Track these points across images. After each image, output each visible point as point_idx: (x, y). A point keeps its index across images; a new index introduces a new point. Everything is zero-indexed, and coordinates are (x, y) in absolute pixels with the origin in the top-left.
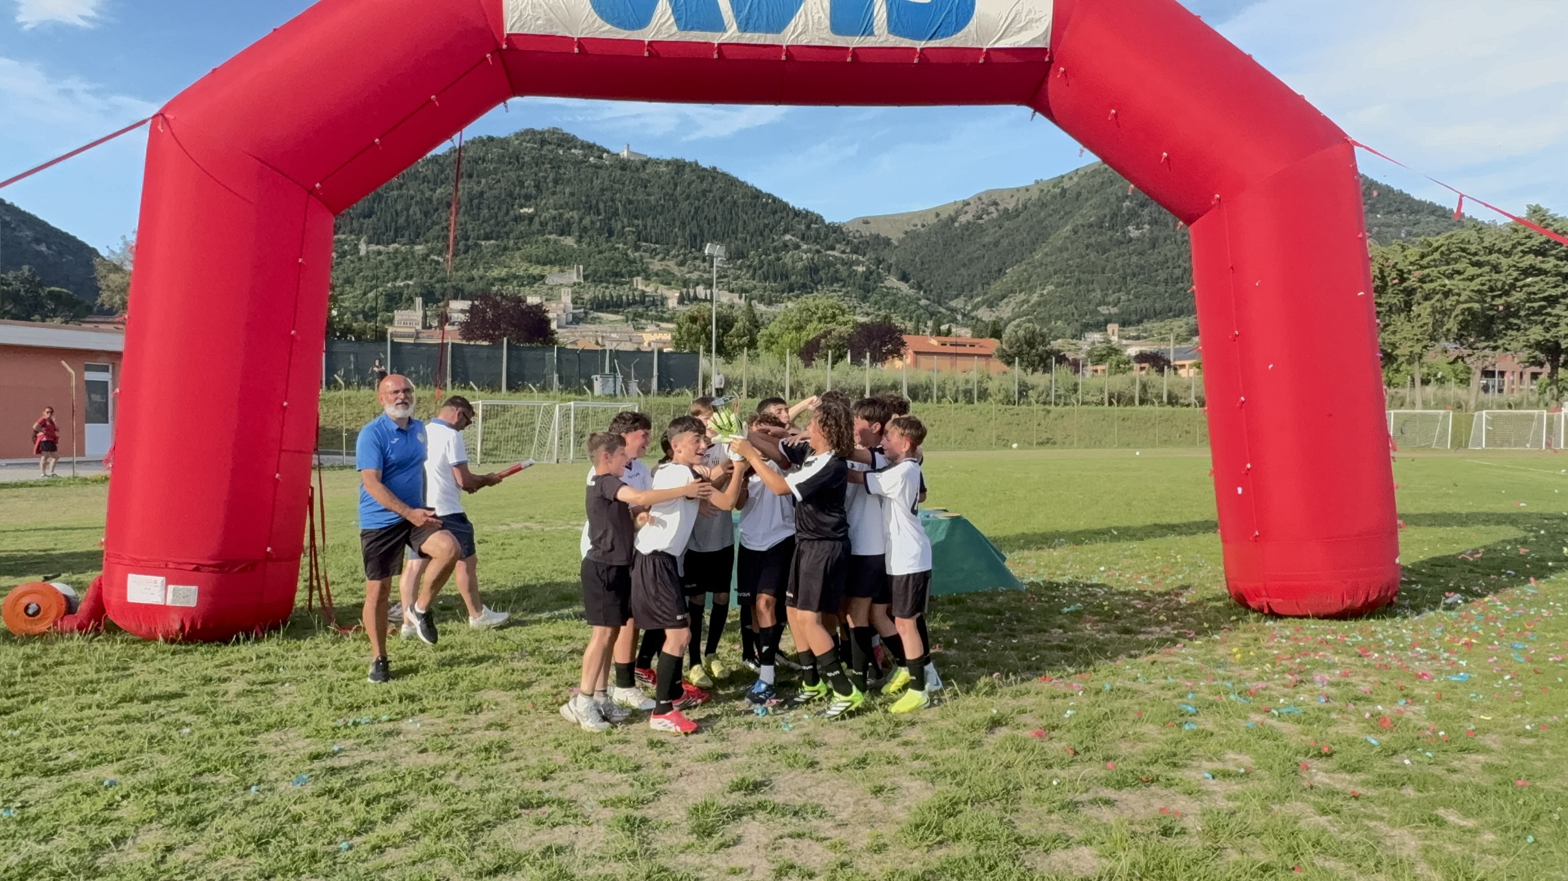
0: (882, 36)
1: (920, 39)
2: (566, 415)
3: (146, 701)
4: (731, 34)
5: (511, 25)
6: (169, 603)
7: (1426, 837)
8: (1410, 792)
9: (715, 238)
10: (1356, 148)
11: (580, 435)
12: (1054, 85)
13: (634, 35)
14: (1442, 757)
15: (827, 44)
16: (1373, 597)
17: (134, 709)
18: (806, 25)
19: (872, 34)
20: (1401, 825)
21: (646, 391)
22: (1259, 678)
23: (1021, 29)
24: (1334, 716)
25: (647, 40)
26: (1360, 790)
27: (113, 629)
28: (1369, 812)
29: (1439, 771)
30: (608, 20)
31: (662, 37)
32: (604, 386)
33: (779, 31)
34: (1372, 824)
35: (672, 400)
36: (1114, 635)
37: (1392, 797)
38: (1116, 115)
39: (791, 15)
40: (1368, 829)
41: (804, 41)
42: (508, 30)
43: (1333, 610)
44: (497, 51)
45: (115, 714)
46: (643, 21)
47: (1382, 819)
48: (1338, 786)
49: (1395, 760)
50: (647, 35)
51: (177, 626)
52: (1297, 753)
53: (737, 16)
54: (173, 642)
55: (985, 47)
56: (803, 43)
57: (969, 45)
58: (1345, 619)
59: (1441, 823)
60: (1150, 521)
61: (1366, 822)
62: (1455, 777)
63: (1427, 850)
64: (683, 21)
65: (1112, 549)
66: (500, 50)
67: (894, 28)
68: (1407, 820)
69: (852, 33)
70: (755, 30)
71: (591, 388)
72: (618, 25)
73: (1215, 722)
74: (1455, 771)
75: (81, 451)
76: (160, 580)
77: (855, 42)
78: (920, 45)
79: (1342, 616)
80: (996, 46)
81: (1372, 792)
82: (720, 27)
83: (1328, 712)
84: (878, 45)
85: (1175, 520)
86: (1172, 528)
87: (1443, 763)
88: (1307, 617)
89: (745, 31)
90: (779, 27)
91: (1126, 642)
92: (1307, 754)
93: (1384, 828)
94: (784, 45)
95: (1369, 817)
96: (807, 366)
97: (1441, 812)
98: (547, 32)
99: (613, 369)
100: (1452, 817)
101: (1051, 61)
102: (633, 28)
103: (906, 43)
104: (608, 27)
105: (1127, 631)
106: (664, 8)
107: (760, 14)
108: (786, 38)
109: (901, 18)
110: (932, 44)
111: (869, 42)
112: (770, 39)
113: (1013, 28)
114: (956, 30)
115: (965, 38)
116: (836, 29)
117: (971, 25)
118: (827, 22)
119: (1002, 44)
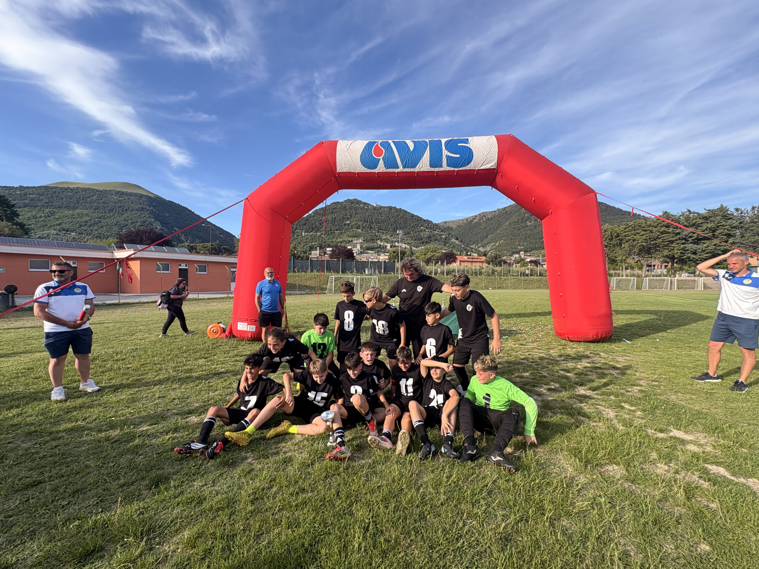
0: (445, 167)
1: (456, 168)
2: (357, 280)
3: (241, 356)
4: (401, 169)
5: (339, 169)
6: (248, 330)
7: (617, 412)
8: (612, 397)
9: (400, 229)
10: (597, 195)
11: (361, 285)
12: (498, 179)
13: (373, 171)
14: (624, 387)
15: (428, 170)
16: (604, 336)
17: (238, 358)
18: (422, 165)
19: (442, 167)
20: (608, 408)
21: (380, 273)
22: (563, 360)
23: (487, 163)
24: (588, 373)
26: (596, 396)
27: (234, 337)
28: (598, 403)
29: (623, 391)
30: (366, 167)
31: (381, 171)
32: (368, 271)
33: (414, 168)
34: (599, 407)
35: (388, 275)
36: (517, 346)
37: (606, 399)
38: (518, 187)
39: (418, 162)
40: (597, 408)
41: (422, 170)
42: (338, 171)
43: (590, 339)
45: (233, 359)
46: (375, 167)
47: (602, 405)
48: (588, 394)
49: (609, 387)
50: (376, 171)
51: (250, 336)
52: (575, 383)
53: (402, 164)
54: (249, 341)
55: (476, 169)
57: (472, 169)
58: (594, 342)
59: (623, 408)
60: (531, 312)
61: (597, 406)
62: (629, 393)
63: (617, 416)
64: (387, 166)
65: (519, 320)
66: (336, 177)
67: (448, 165)
68: (610, 406)
69: (436, 167)
70: (408, 168)
71: (365, 272)
72: (368, 168)
73: (548, 373)
74: (629, 392)
75: (230, 290)
76: (246, 324)
77: (437, 169)
78: (456, 169)
79: (593, 342)
80: (480, 168)
81: (599, 397)
82: (398, 168)
83: (587, 371)
84: (444, 170)
85: (540, 311)
86: (539, 314)
87: (625, 389)
88: (581, 341)
89: (405, 168)
90: (414, 167)
91: (521, 348)
92: (577, 384)
93: (603, 408)
94: (416, 171)
95: (597, 404)
96: (427, 265)
97: (623, 404)
98: (349, 171)
99: (371, 267)
100: (627, 406)
101: (497, 172)
102: (373, 169)
103: (452, 169)
104: (366, 169)
105: (521, 345)
106: (381, 162)
107: (409, 163)
108: (417, 169)
109: (451, 162)
110: (460, 169)
111: (441, 169)
112: (412, 170)
113: (485, 163)
114: (468, 165)
115: (471, 166)
116: (431, 166)
117: (472, 163)
118: (429, 164)
119: (482, 168)
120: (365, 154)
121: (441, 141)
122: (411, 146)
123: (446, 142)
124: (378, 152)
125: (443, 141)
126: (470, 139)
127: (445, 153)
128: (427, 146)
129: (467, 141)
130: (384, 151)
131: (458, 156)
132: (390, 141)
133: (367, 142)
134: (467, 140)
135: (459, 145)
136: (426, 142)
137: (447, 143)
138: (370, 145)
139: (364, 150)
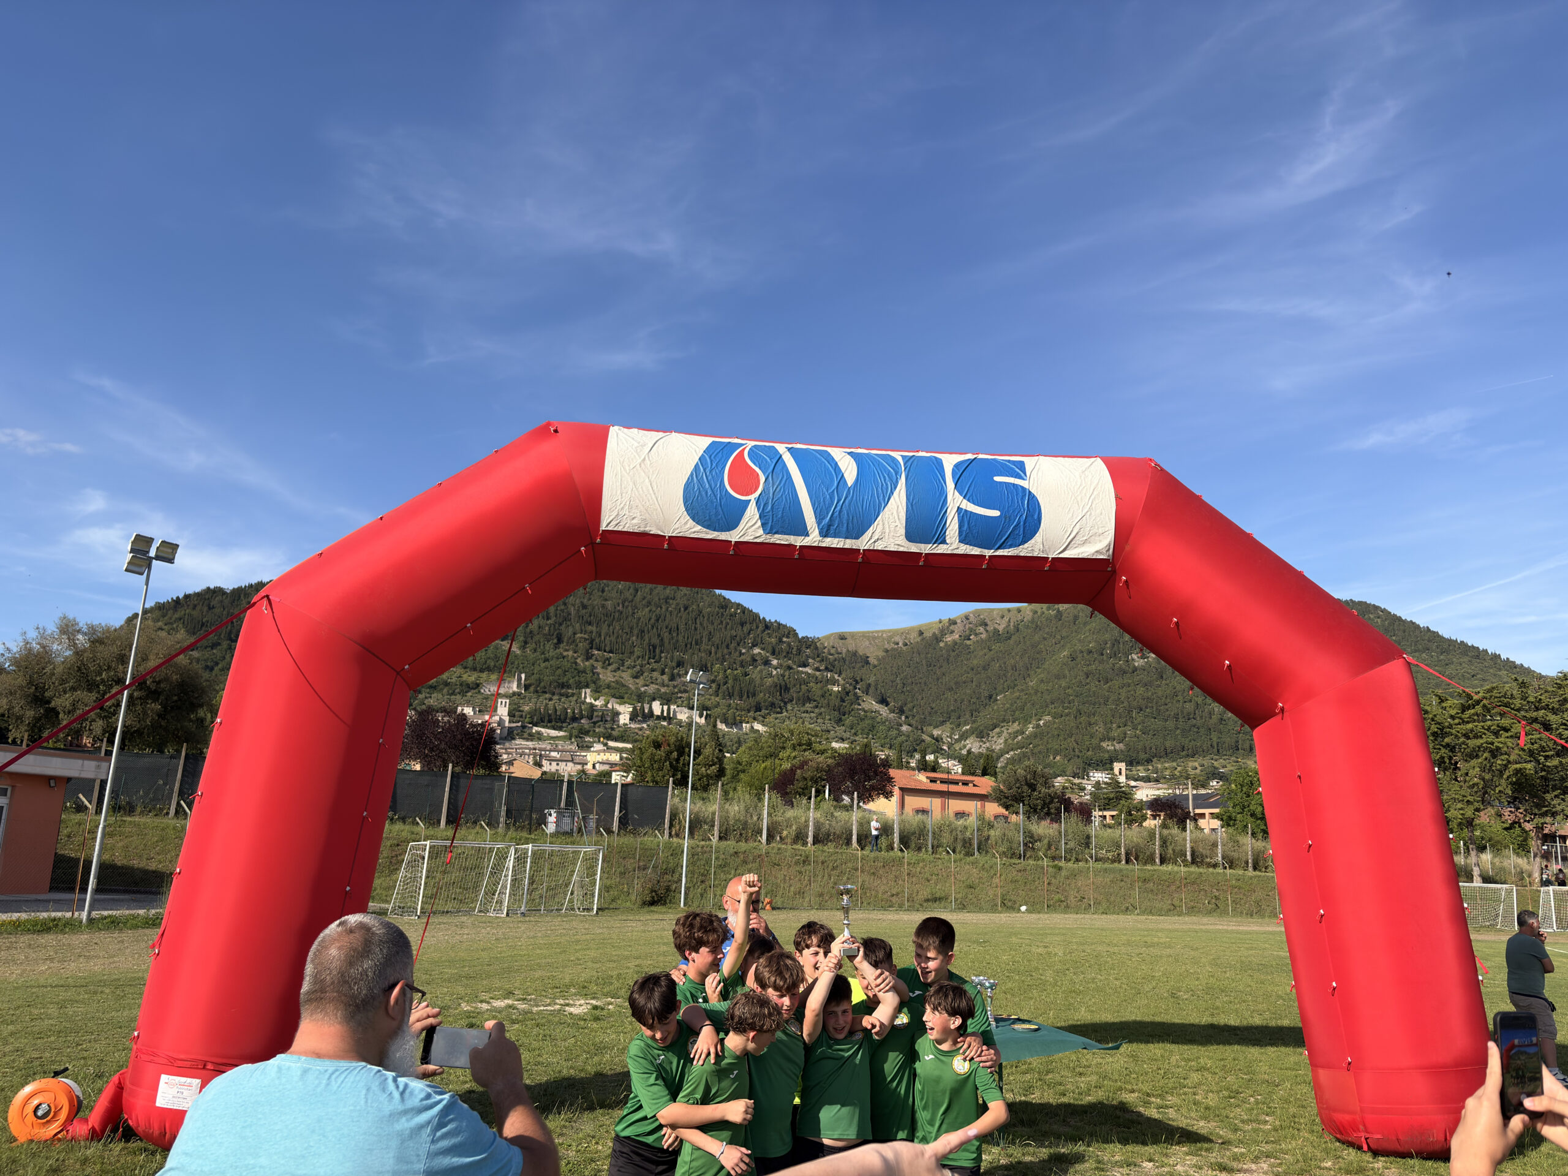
0: (953, 544)
4: (814, 538)
5: (608, 521)
11: (536, 883)
13: (723, 536)
15: (901, 549)
18: (883, 533)
19: (944, 542)
21: (609, 831)
23: (1085, 542)
25: (733, 540)
27: (132, 1136)
30: (698, 523)
31: (748, 538)
32: (559, 823)
33: (857, 537)
35: (635, 839)
38: (1177, 623)
39: (871, 522)
41: (879, 546)
42: (603, 527)
44: (591, 544)
46: (732, 525)
50: (733, 536)
53: (819, 523)
55: (1051, 556)
56: (880, 548)
57: (1035, 554)
64: (769, 525)
66: (593, 543)
67: (964, 539)
69: (927, 542)
70: (835, 537)
71: (544, 823)
72: (708, 527)
76: (196, 1082)
77: (926, 549)
78: (988, 553)
80: (1061, 556)
82: (805, 533)
84: (949, 552)
88: (1412, 1157)
89: (826, 536)
94: (862, 548)
96: (787, 804)
98: (642, 529)
99: (570, 803)
101: (1114, 571)
102: (722, 531)
103: (976, 551)
104: (700, 527)
106: (752, 513)
107: (841, 522)
108: (863, 543)
109: (971, 529)
110: (1000, 553)
111: (941, 549)
112: (848, 544)
113: (1077, 541)
114: (1024, 542)
115: (1032, 548)
116: (910, 537)
117: (1038, 538)
118: (903, 531)
119: (1067, 555)
120: (700, 481)
121: (939, 464)
122: (850, 471)
123: (957, 466)
124: (744, 479)
125: (949, 461)
126: (1029, 462)
127: (955, 500)
128: (898, 473)
129: (1019, 470)
130: (762, 479)
131: (996, 513)
132: (781, 448)
133: (705, 442)
134: (1021, 466)
135: (997, 479)
136: (894, 459)
137: (961, 470)
138: (714, 456)
139: (696, 466)
